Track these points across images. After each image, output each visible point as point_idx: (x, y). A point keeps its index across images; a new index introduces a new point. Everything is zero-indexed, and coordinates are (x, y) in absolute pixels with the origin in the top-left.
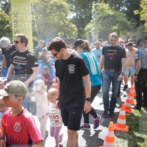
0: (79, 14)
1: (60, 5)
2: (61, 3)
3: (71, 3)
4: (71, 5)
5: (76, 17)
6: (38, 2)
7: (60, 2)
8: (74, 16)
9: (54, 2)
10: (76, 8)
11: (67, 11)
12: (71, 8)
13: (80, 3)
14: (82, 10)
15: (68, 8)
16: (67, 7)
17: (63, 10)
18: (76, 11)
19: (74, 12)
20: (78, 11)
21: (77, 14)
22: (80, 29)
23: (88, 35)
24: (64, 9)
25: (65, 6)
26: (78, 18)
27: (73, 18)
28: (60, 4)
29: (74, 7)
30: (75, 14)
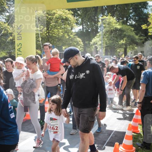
0: (85, 27)
1: (65, 18)
2: (67, 16)
3: (77, 16)
4: (76, 17)
5: (82, 30)
7: (65, 15)
8: (80, 30)
9: (59, 15)
10: (82, 20)
11: (72, 24)
12: (76, 21)
13: (87, 16)
14: (89, 23)
15: (73, 21)
16: (73, 20)
17: (68, 23)
18: (82, 24)
19: (80, 25)
20: (84, 24)
21: (83, 27)
22: (86, 42)
23: (94, 49)
25: (70, 19)
26: (84, 31)
27: (78, 31)
28: (65, 17)
29: (80, 19)
30: (81, 27)
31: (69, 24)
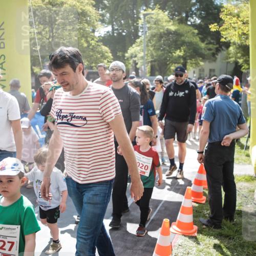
0: (116, 28)
1: (81, 11)
2: (84, 8)
3: (103, 9)
4: (102, 11)
5: (111, 33)
6: (42, 5)
7: (81, 7)
8: (108, 32)
9: (70, 6)
10: (111, 16)
11: (93, 23)
12: (101, 17)
13: (119, 9)
14: (122, 21)
15: (95, 17)
16: (94, 15)
17: (86, 20)
18: (111, 23)
19: (108, 24)
20: (115, 23)
21: (113, 27)
22: (118, 54)
23: (132, 66)
24: (88, 18)
25: (90, 14)
26: (115, 34)
27: (105, 34)
28: (81, 9)
29: (108, 15)
30: (109, 28)
31: (87, 22)
